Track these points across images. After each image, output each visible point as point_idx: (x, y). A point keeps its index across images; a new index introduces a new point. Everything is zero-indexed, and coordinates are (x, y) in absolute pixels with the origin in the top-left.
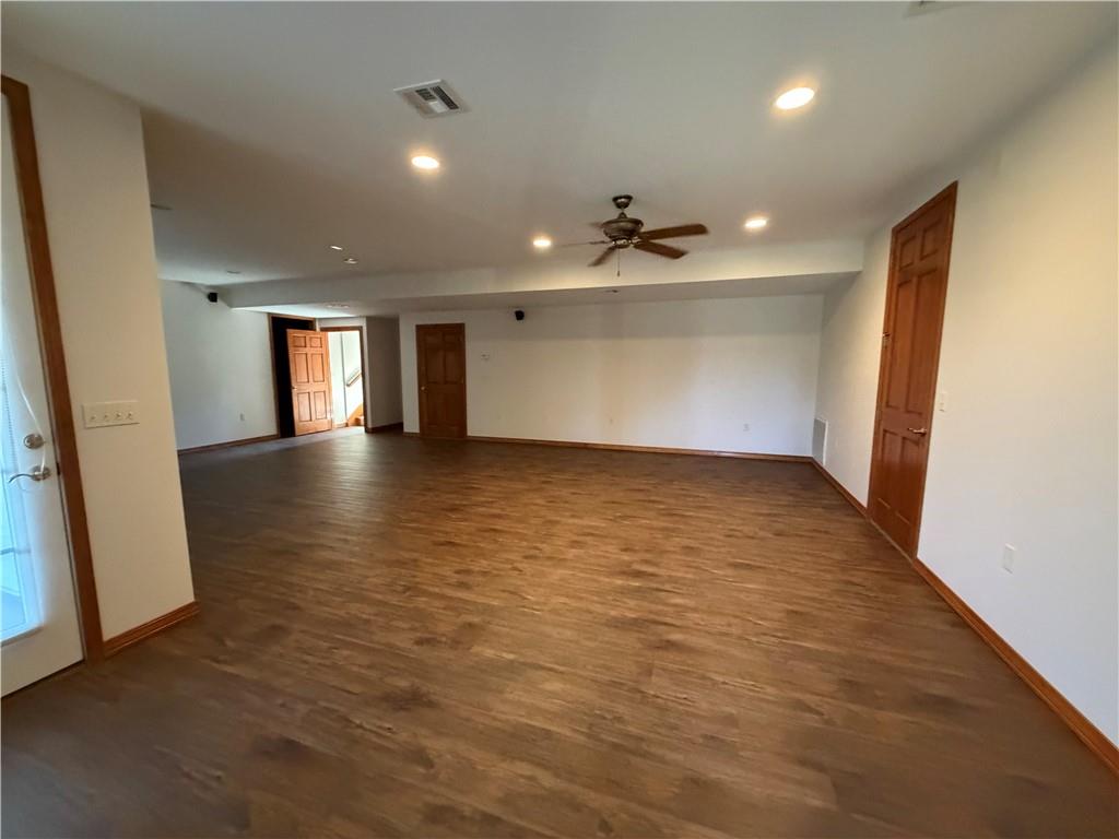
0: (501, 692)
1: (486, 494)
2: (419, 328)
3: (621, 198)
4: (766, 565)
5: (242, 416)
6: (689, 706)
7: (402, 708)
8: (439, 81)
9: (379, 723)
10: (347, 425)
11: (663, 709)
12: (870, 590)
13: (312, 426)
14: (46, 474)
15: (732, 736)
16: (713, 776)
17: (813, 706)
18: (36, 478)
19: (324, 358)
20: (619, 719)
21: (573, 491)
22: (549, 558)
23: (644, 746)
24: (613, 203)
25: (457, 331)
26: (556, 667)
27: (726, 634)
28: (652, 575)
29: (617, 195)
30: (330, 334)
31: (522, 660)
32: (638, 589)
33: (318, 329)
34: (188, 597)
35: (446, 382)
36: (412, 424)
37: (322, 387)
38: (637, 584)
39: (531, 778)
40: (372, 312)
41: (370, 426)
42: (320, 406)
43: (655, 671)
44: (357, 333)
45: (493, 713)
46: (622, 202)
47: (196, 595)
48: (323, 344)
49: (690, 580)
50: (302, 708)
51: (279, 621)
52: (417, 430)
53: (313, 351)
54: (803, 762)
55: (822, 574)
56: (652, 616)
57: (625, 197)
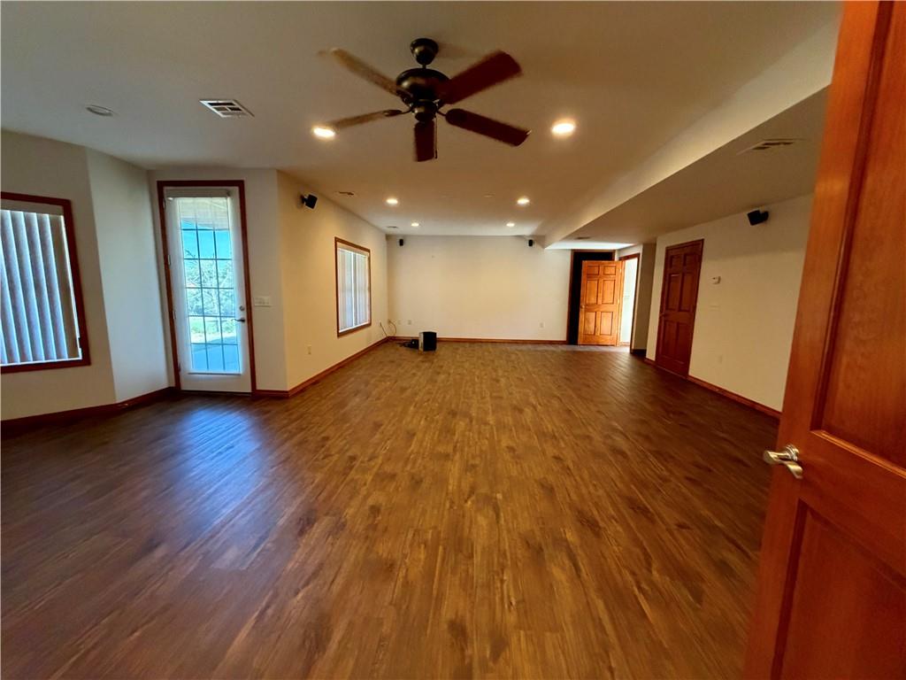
2: (668, 250)
5: (541, 324)
19: (617, 283)
33: (616, 259)
35: (680, 310)
36: (651, 354)
37: (611, 308)
41: (633, 348)
42: (606, 323)
44: (636, 260)
48: (617, 272)
52: (653, 358)
53: (605, 277)
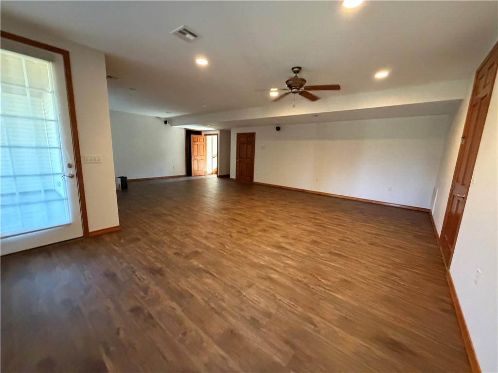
0: (188, 277)
1: (243, 205)
2: (238, 134)
3: (295, 68)
4: (350, 257)
5: (174, 167)
6: (256, 304)
7: (153, 274)
8: (183, 26)
9: (142, 276)
10: (212, 174)
11: (243, 302)
12: (404, 281)
13: (198, 173)
14: (72, 177)
15: (264, 321)
16: (242, 332)
17: (315, 322)
18: (69, 177)
19: (205, 147)
20: (223, 300)
21: (281, 209)
22: (248, 234)
23: (223, 312)
24: (292, 71)
25: (252, 136)
26: (215, 274)
27: (300, 281)
28: (287, 249)
29: (294, 67)
30: (208, 137)
31: (205, 269)
32: (276, 254)
33: (203, 135)
34: (117, 223)
35: (247, 158)
36: (233, 175)
37: (203, 158)
38: (276, 251)
39: (174, 309)
40: (222, 128)
41: (219, 174)
42: (202, 165)
43: (254, 286)
44: (216, 136)
45: (179, 284)
46: (297, 70)
47: (120, 224)
48: (205, 141)
49: (304, 255)
50: (125, 265)
51: (140, 237)
52: (235, 178)
53: (200, 143)
54: (287, 342)
55: (381, 267)
56: (271, 266)
57: (297, 67)
